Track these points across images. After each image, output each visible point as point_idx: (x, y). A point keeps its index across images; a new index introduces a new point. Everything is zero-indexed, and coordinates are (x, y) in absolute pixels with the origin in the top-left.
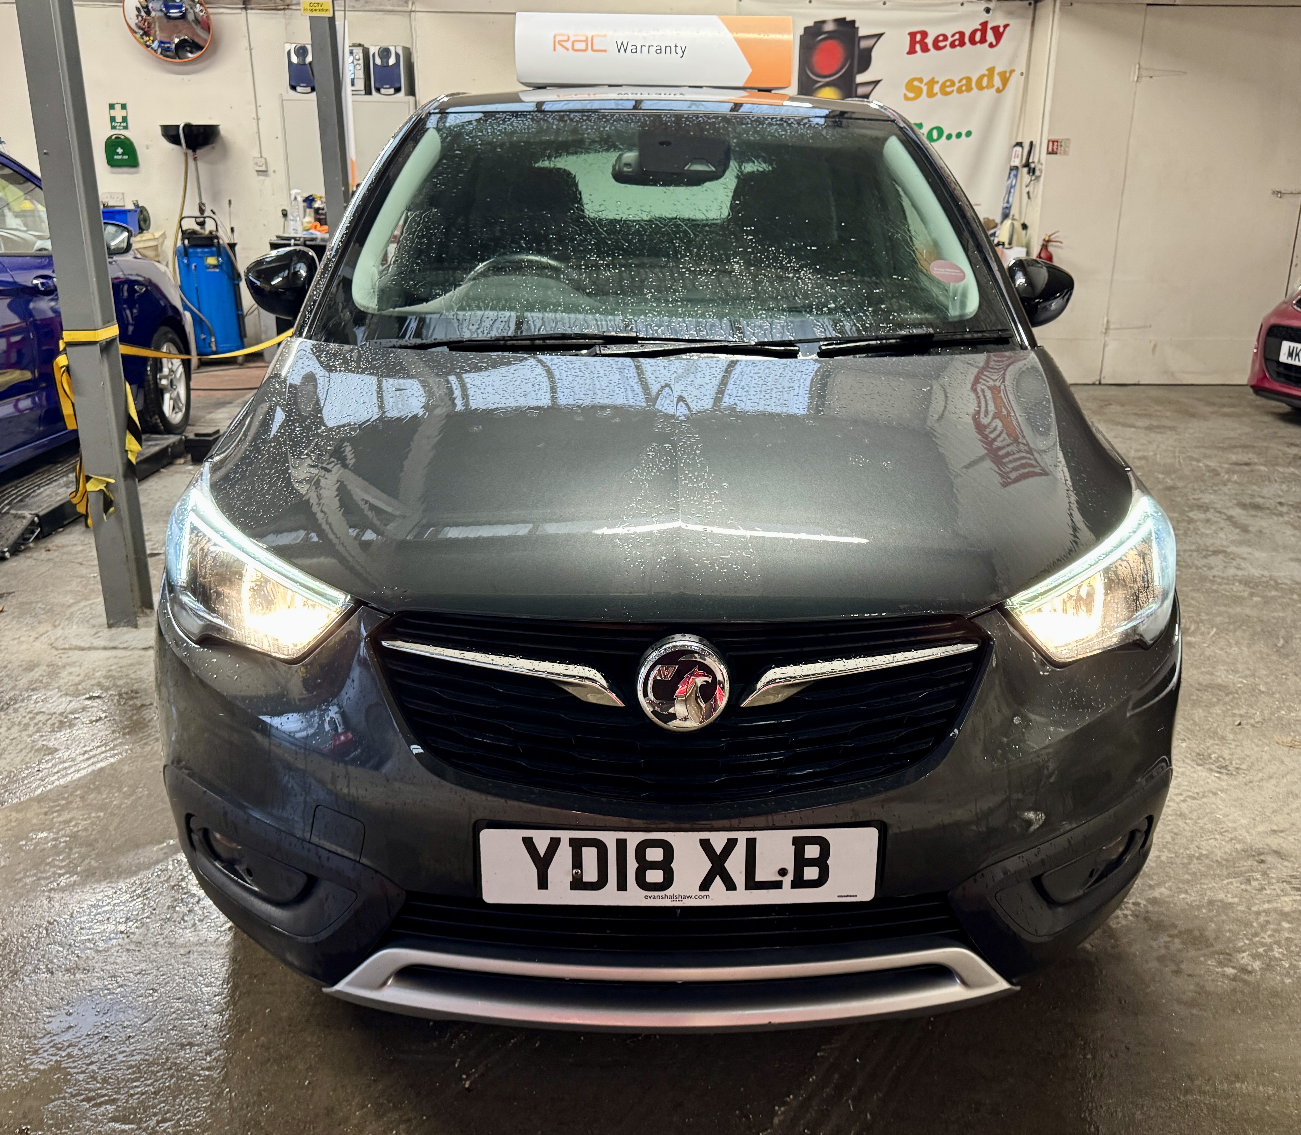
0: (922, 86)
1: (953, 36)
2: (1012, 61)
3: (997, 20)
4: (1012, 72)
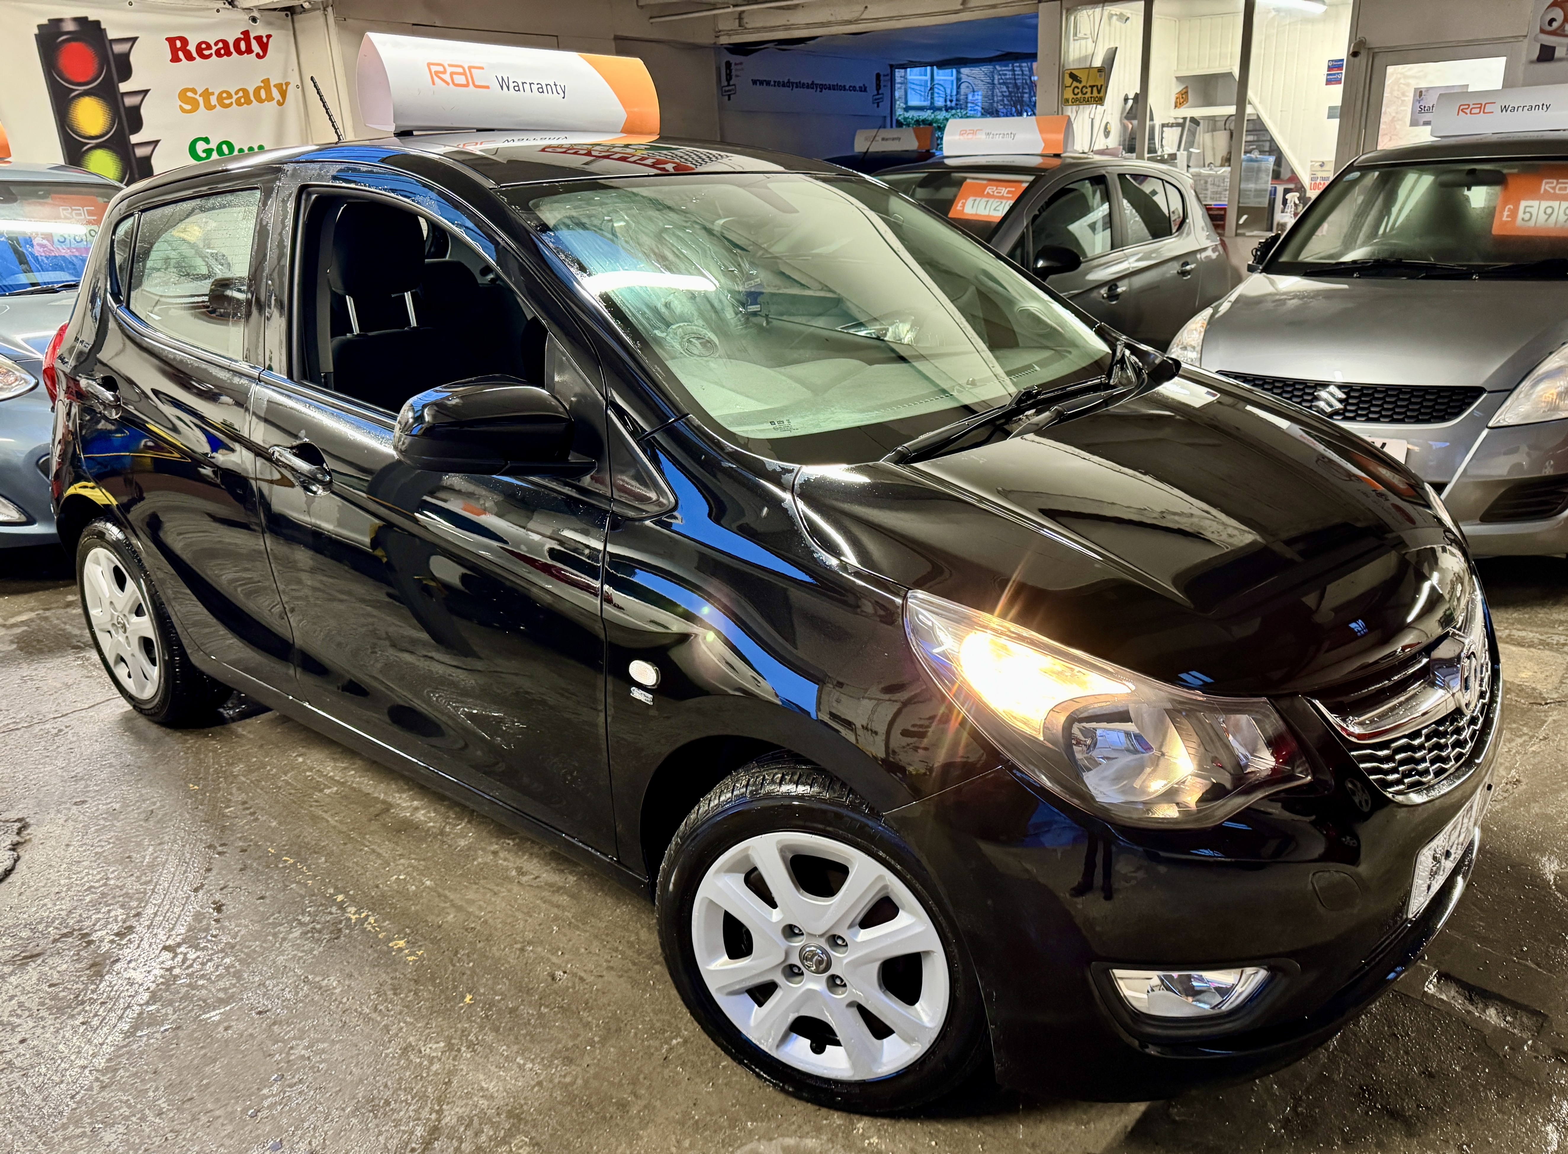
0: (197, 97)
1: (216, 44)
2: (285, 74)
3: (259, 30)
4: (287, 84)
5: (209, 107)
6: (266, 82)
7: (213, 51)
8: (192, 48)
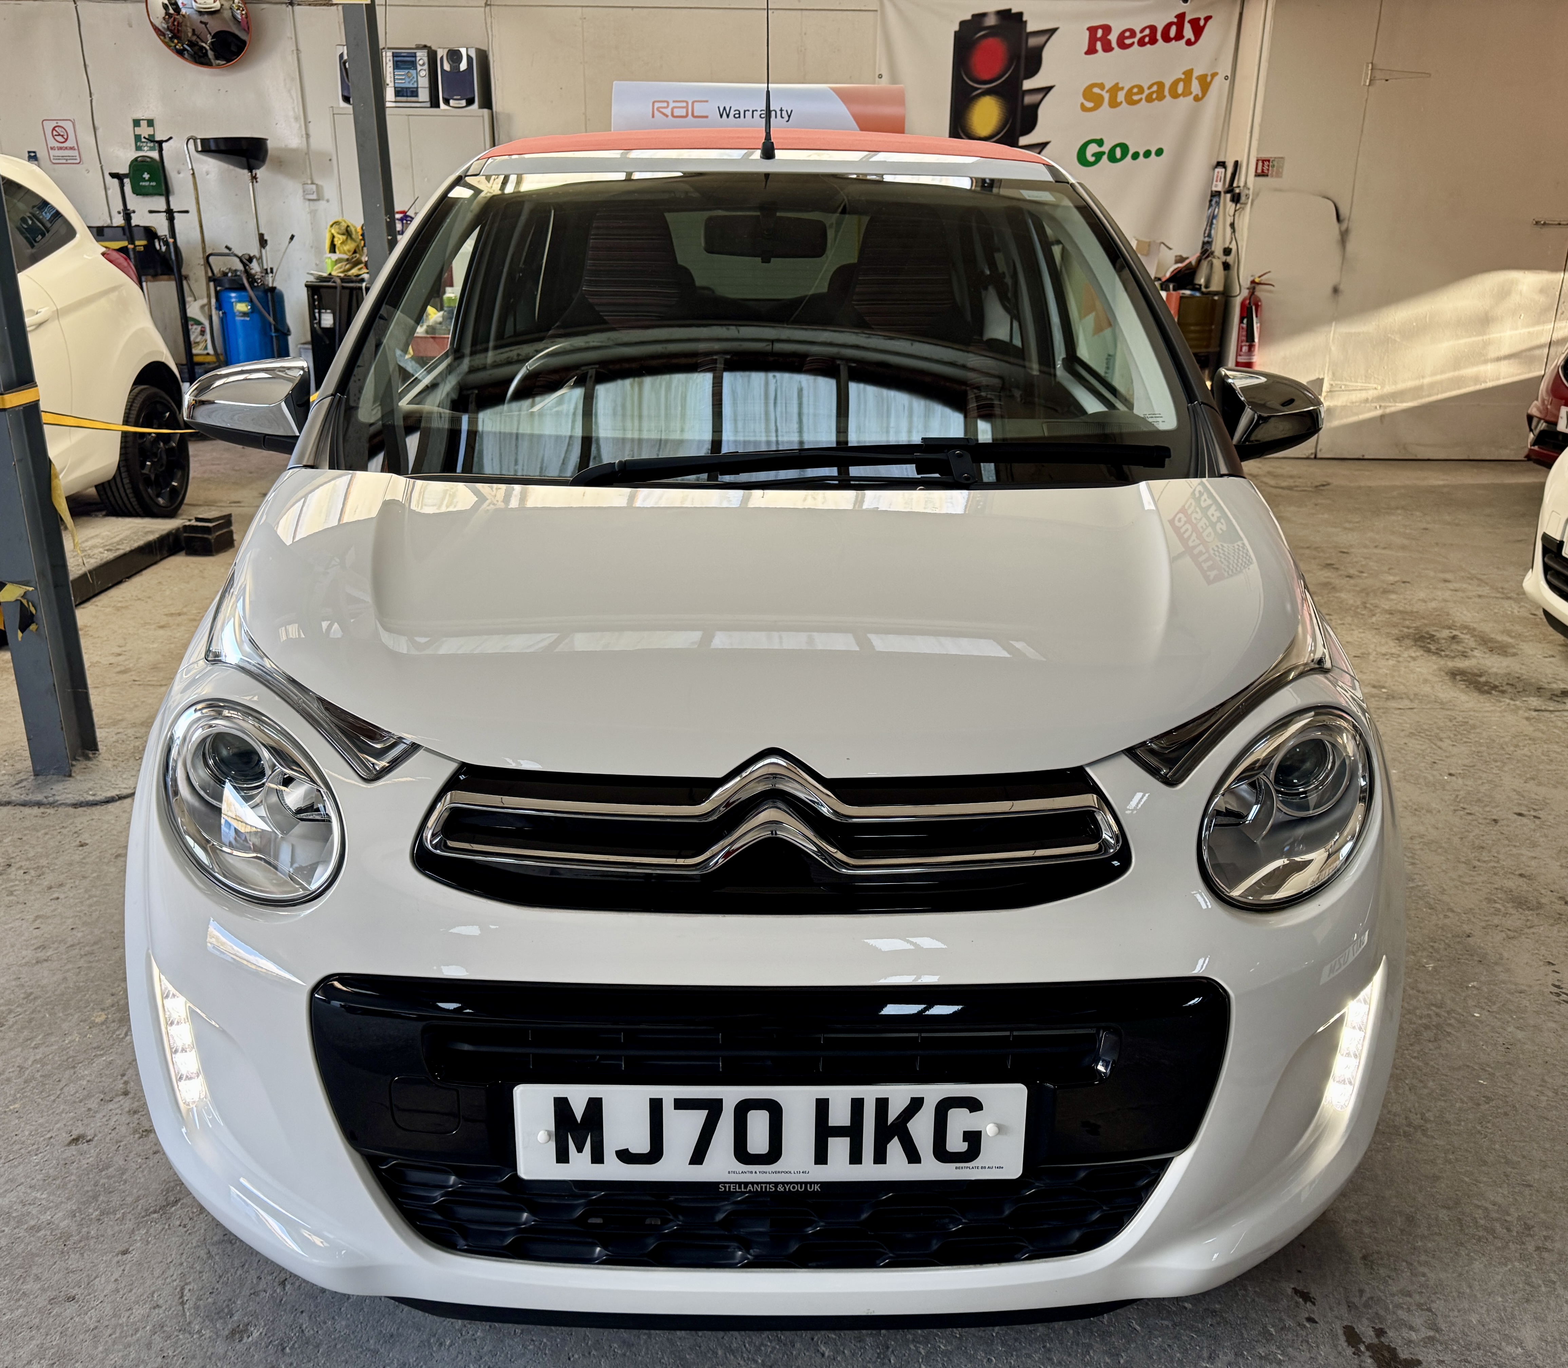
0: (1104, 93)
1: (1142, 31)
2: (1215, 61)
3: (1197, 11)
4: (1214, 75)
5: (1114, 104)
6: (1189, 74)
7: (1136, 40)
8: (1113, 37)
